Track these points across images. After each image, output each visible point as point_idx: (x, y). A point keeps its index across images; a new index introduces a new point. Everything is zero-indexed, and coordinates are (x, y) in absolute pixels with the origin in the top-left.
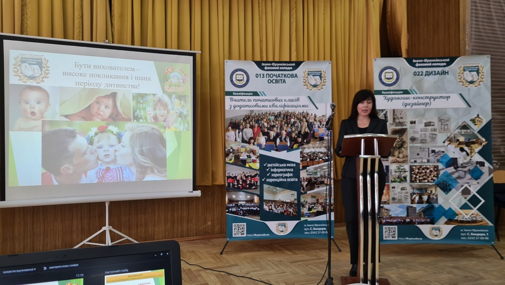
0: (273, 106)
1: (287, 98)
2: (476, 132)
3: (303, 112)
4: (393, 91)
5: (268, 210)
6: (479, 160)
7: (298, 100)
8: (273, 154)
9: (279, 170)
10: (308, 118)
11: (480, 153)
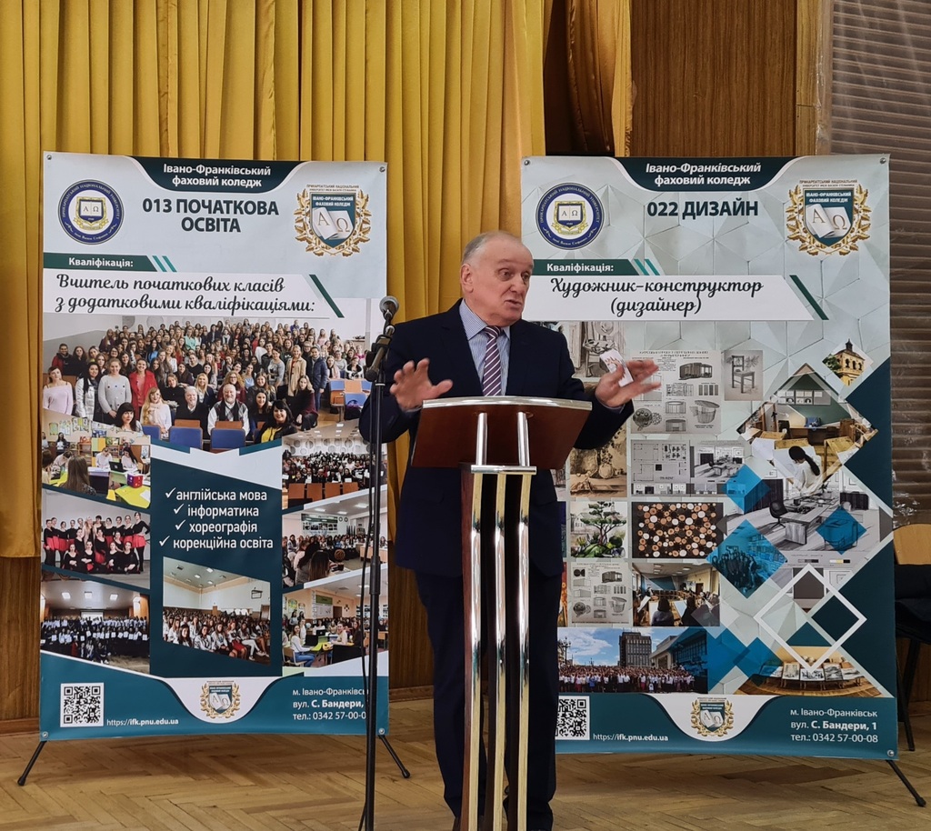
0: (199, 303)
1: (245, 279)
2: (841, 400)
3: (294, 327)
4: (580, 262)
5: (176, 642)
6: (850, 490)
7: (278, 285)
8: (197, 459)
9: (214, 512)
10: (309, 344)
11: (852, 464)
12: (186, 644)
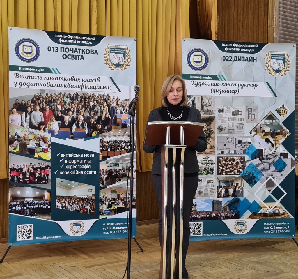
0: (69, 85)
1: (86, 78)
2: (281, 123)
3: (104, 95)
4: (201, 75)
5: (61, 208)
6: (283, 152)
7: (98, 80)
8: (68, 142)
9: (75, 161)
10: (109, 101)
11: (284, 144)
12: (64, 209)
